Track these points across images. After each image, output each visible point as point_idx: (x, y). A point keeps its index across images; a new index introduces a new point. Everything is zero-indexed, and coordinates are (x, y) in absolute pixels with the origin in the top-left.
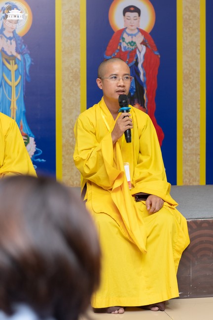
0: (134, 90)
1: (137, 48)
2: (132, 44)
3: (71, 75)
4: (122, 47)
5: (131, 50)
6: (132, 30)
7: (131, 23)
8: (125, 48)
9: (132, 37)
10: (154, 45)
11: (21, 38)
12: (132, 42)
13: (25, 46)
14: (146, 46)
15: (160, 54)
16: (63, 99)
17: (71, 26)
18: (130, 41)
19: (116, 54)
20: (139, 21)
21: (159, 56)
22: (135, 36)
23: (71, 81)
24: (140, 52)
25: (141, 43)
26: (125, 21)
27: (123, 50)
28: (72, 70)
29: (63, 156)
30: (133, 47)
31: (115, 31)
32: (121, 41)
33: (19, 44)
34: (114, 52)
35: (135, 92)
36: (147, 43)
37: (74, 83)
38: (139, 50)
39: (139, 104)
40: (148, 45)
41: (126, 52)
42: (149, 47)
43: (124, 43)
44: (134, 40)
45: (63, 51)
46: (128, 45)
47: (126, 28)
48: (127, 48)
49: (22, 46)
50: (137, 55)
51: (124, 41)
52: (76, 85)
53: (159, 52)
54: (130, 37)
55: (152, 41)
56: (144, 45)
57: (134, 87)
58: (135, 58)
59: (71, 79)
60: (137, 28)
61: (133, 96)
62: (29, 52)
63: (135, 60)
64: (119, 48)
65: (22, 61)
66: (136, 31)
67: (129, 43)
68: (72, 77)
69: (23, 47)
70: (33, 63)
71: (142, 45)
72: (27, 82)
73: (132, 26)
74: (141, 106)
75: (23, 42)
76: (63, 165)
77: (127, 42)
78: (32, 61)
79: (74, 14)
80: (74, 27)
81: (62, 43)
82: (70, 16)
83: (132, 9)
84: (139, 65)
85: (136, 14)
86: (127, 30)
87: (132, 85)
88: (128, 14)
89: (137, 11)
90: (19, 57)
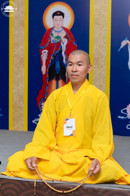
0: (59, 70)
1: (61, 40)
2: (58, 38)
3: (18, 60)
4: (51, 40)
5: (57, 42)
6: (58, 28)
7: (57, 23)
8: (53, 41)
9: (58, 33)
10: (74, 38)
12: (58, 36)
14: (68, 39)
15: (77, 45)
16: (13, 76)
17: (19, 27)
18: (57, 36)
19: (47, 45)
20: (63, 22)
21: (77, 46)
22: (60, 32)
23: (18, 64)
24: (63, 44)
25: (64, 37)
26: (53, 22)
27: (52, 42)
28: (19, 56)
29: (13, 113)
30: (59, 40)
31: (47, 29)
32: (51, 36)
34: (46, 43)
35: (59, 71)
36: (68, 37)
37: (21, 65)
38: (62, 42)
39: (62, 79)
40: (69, 38)
41: (54, 44)
42: (70, 40)
43: (53, 37)
44: (59, 35)
45: (13, 44)
46: (55, 39)
47: (54, 27)
48: (54, 41)
50: (61, 46)
51: (52, 36)
52: (22, 66)
53: (77, 43)
54: (57, 33)
55: (72, 36)
56: (66, 38)
57: (59, 68)
58: (60, 48)
59: (18, 62)
60: (62, 27)
61: (58, 73)
63: (60, 49)
64: (49, 41)
66: (61, 29)
67: (56, 37)
68: (19, 61)
71: (65, 38)
73: (58, 25)
74: (63, 81)
76: (13, 118)
77: (55, 37)
79: (21, 19)
80: (21, 28)
81: (13, 39)
82: (18, 20)
83: (58, 13)
84: (63, 53)
85: (61, 17)
86: (55, 29)
87: (58, 66)
88: (56, 17)
89: (62, 14)
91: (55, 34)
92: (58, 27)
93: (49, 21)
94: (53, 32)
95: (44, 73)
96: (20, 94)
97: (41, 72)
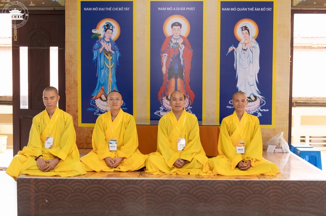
0: (178, 70)
1: (179, 46)
4: (171, 46)
7: (176, 32)
10: (189, 44)
11: (114, 42)
12: (176, 43)
13: (116, 46)
19: (167, 50)
20: (181, 31)
21: (192, 51)
26: (172, 31)
30: (177, 46)
33: (113, 45)
36: (185, 43)
39: (180, 78)
41: (173, 49)
42: (186, 46)
44: (178, 42)
48: (173, 46)
55: (188, 42)
60: (179, 35)
61: (177, 73)
62: (118, 49)
64: (169, 46)
66: (179, 37)
71: (182, 45)
75: (115, 44)
77: (174, 43)
83: (177, 24)
84: (181, 56)
85: (179, 27)
86: (173, 36)
87: (177, 67)
88: (174, 27)
89: (180, 25)
90: (113, 52)
91: (174, 41)
92: (176, 35)
93: (168, 30)
94: (172, 39)
95: (164, 73)
97: (162, 72)
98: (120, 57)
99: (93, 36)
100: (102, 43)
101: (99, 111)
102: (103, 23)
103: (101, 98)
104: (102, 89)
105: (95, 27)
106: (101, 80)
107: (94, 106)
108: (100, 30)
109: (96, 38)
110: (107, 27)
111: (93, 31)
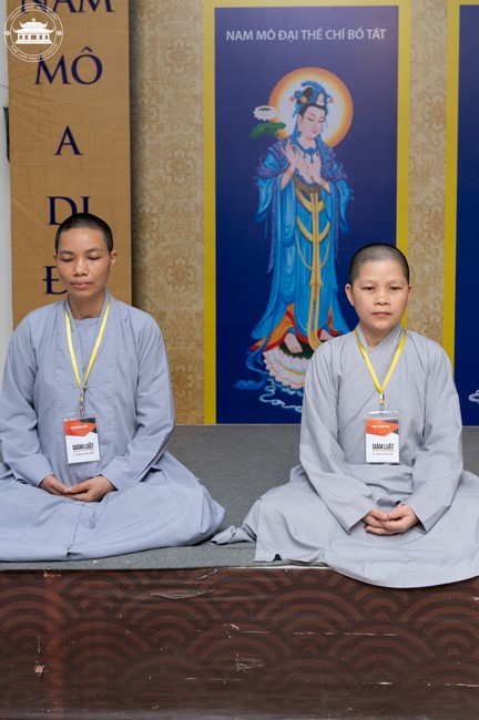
3: (426, 219)
11: (330, 150)
13: (339, 165)
17: (428, 125)
23: (427, 231)
28: (430, 210)
33: (328, 161)
37: (433, 235)
45: (410, 174)
49: (332, 166)
52: (437, 239)
59: (426, 227)
62: (345, 176)
65: (333, 194)
68: (428, 223)
69: (335, 166)
70: (353, 198)
72: (341, 234)
75: (336, 159)
78: (351, 194)
79: (435, 100)
80: (435, 126)
81: (411, 157)
82: (428, 104)
90: (327, 186)
96: (432, 319)
98: (349, 204)
99: (260, 129)
100: (289, 153)
101: (278, 390)
102: (294, 84)
103: (283, 347)
104: (288, 314)
105: (264, 99)
106: (282, 284)
107: (260, 373)
108: (280, 110)
109: (269, 137)
110: (309, 98)
111: (259, 114)
